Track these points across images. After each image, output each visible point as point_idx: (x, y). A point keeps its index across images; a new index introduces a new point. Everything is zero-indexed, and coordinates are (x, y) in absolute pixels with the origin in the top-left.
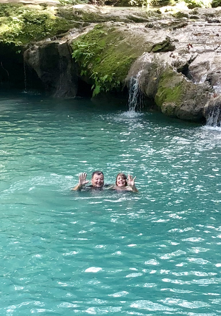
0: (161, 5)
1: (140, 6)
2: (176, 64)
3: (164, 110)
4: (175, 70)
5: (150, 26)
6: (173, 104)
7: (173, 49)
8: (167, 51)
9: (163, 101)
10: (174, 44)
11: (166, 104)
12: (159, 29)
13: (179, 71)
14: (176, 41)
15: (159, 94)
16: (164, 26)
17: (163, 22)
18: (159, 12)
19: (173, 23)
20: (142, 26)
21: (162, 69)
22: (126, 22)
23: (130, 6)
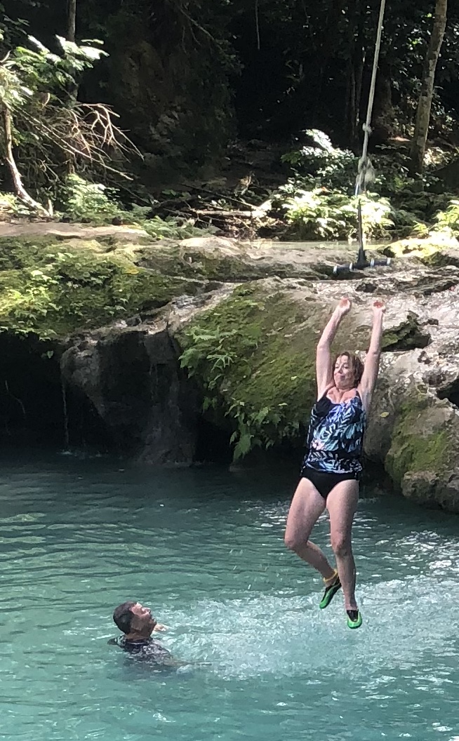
0: (395, 237)
1: (343, 238)
2: (434, 380)
3: (407, 491)
4: (431, 393)
5: (369, 288)
6: (430, 476)
7: (424, 342)
8: (412, 347)
9: (405, 468)
10: (427, 330)
11: (412, 476)
12: (390, 293)
13: (441, 394)
14: (433, 322)
15: (395, 452)
16: (401, 286)
17: (399, 276)
18: (388, 253)
19: (423, 281)
20: (348, 287)
21: (400, 390)
22: (310, 278)
23: (318, 238)
